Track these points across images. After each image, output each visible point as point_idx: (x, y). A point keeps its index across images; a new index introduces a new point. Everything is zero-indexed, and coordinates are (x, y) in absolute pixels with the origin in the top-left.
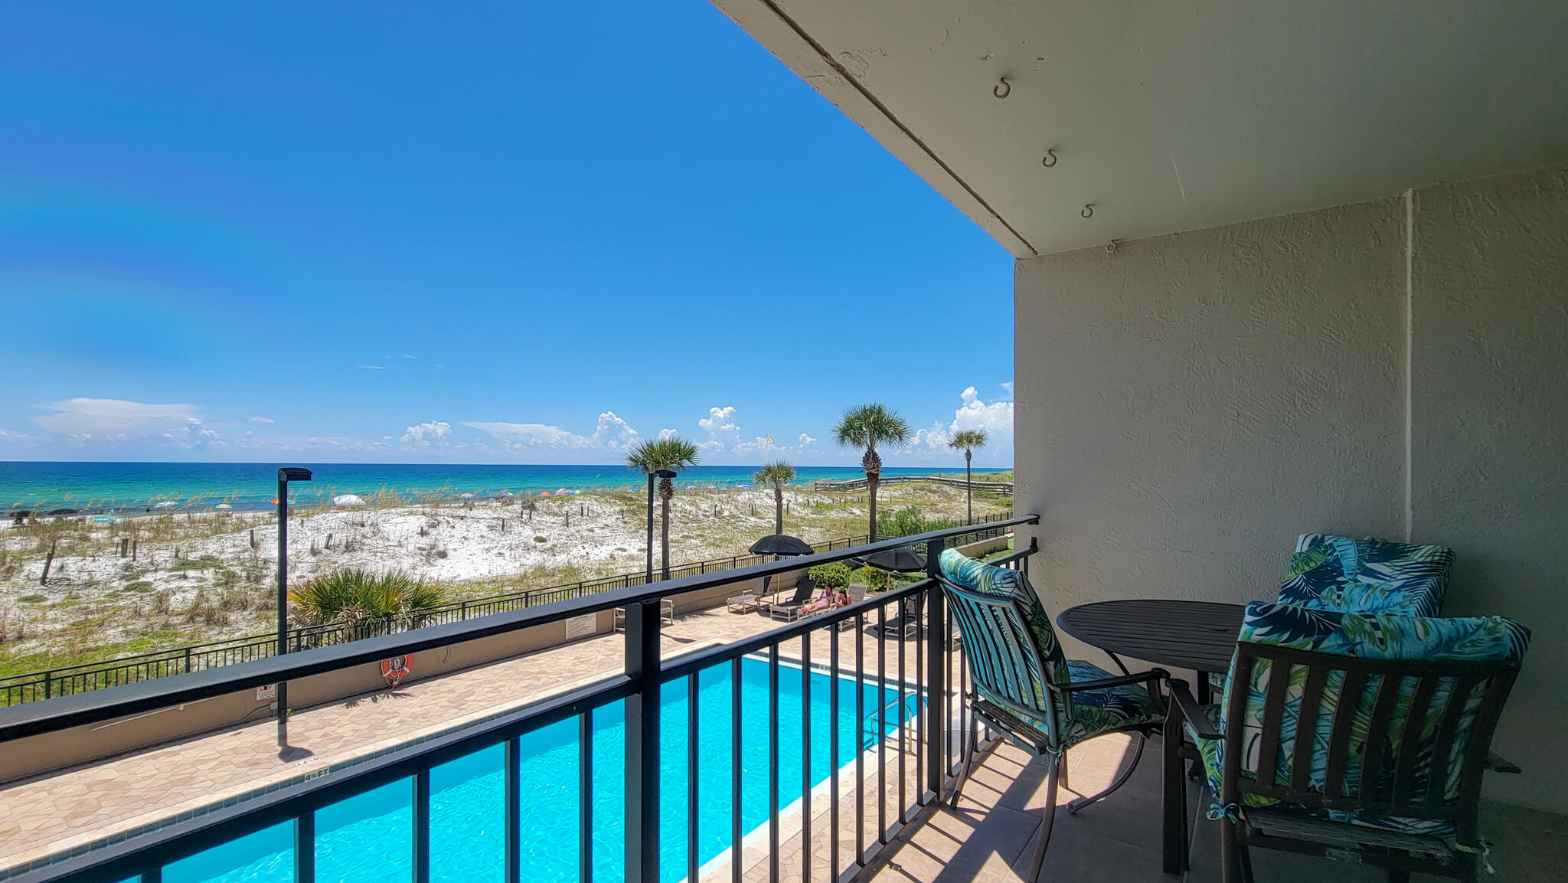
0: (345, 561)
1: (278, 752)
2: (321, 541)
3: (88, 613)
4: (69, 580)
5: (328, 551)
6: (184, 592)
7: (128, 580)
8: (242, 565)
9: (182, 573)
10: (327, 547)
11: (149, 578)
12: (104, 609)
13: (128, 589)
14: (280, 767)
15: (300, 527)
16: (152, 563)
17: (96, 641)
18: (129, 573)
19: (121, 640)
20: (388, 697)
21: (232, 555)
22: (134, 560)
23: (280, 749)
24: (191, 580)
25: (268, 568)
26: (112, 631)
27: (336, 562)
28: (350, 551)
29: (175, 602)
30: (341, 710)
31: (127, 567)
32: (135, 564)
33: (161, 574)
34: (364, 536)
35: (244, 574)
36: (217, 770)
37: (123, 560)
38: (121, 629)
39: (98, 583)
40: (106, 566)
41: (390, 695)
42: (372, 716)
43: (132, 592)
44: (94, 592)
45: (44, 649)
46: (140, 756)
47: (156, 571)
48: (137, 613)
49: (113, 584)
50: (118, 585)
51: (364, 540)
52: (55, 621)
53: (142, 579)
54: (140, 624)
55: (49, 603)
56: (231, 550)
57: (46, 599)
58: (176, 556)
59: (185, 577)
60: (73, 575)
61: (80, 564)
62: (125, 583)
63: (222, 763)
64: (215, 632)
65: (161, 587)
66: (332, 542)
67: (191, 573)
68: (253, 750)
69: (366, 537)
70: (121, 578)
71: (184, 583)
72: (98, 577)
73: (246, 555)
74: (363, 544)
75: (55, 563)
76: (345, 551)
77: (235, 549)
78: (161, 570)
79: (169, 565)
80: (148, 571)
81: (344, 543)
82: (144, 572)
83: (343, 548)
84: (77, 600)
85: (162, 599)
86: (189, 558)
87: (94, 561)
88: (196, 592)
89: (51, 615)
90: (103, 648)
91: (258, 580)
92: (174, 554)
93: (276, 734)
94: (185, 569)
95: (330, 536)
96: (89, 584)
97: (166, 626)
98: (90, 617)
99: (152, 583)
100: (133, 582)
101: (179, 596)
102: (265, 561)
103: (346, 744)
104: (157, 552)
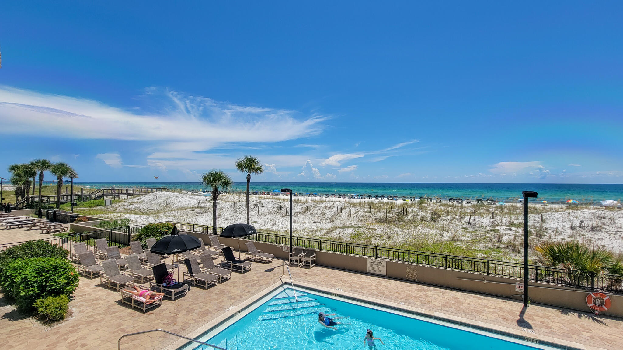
0: (590, 235)
1: (518, 319)
2: (577, 223)
3: (478, 237)
4: (476, 224)
5: (580, 229)
6: (509, 235)
7: (492, 227)
8: (535, 228)
9: (510, 228)
10: (580, 227)
11: (498, 228)
12: (483, 236)
13: (491, 230)
14: (516, 327)
15: (568, 215)
16: (501, 222)
17: (476, 247)
18: (493, 225)
19: (483, 249)
20: (589, 318)
21: (532, 224)
22: (496, 220)
23: (519, 318)
24: (513, 231)
25: (547, 232)
26: (482, 245)
27: (584, 235)
28: (594, 231)
29: (505, 239)
30: (558, 314)
31: (493, 223)
32: (496, 222)
33: (503, 227)
34: (604, 224)
35: (535, 233)
36: (491, 314)
37: (492, 220)
38: (484, 245)
39: (483, 227)
40: (486, 221)
41: (590, 318)
42: (573, 325)
43: (493, 232)
44: (481, 230)
45: (461, 245)
46: (470, 294)
47: (502, 225)
48: (491, 240)
49: (488, 228)
50: (489, 228)
51: (604, 226)
52: (468, 237)
53: (496, 228)
54: (490, 244)
55: (468, 231)
56: (532, 222)
57: (469, 229)
58: (510, 221)
59: (511, 230)
60: (477, 223)
61: (480, 219)
62: (491, 228)
63: (494, 312)
64: (514, 255)
65: (502, 232)
66: (583, 225)
67: (513, 228)
68: (508, 312)
69: (605, 225)
70: (491, 226)
71: (511, 232)
72: (484, 224)
73: (538, 225)
74: (603, 228)
75: (472, 218)
76: (590, 230)
77: (535, 222)
78: (504, 225)
79: (507, 224)
80: (499, 225)
81: (590, 226)
82: (498, 225)
83: (589, 228)
84: (476, 231)
85: (500, 236)
86: (515, 223)
87: (484, 219)
88: (513, 236)
89: (468, 235)
90: (477, 250)
91: (540, 236)
92: (509, 220)
93: (520, 310)
94: (511, 227)
95: (582, 222)
96: (481, 226)
97: (499, 247)
98: (478, 238)
99: (499, 230)
100: (494, 228)
101: (507, 237)
102: (546, 229)
103: (552, 333)
104: (504, 218)
